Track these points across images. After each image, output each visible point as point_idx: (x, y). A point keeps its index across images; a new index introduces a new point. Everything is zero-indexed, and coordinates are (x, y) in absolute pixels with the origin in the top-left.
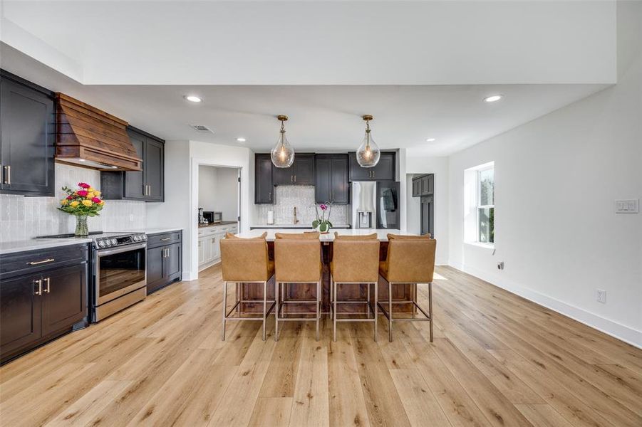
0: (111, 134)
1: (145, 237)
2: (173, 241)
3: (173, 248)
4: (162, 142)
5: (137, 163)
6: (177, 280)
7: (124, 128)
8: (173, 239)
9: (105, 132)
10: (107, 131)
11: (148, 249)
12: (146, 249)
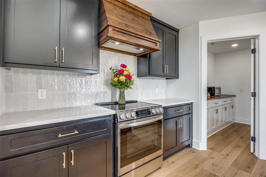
0: (138, 21)
1: (161, 110)
2: (185, 113)
3: (185, 119)
4: (177, 31)
5: (156, 43)
6: (189, 146)
7: (149, 18)
8: (185, 110)
9: (133, 20)
10: (135, 19)
11: (164, 120)
12: (162, 121)
